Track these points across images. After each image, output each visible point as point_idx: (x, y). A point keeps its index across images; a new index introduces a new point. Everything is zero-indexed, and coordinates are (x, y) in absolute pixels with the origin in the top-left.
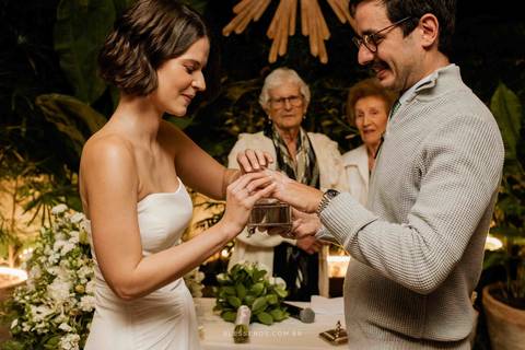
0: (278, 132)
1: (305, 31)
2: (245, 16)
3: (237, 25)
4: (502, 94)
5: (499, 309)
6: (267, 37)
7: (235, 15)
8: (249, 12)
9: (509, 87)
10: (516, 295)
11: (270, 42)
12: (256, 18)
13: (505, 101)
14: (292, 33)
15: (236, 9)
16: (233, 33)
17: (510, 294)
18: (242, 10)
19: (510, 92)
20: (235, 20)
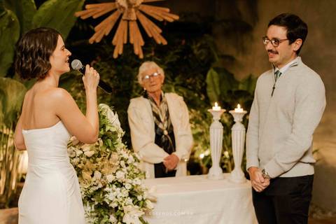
0: (150, 95)
1: (132, 41)
2: (101, 33)
3: (97, 37)
6: (112, 44)
7: (95, 32)
8: (103, 30)
11: (114, 47)
12: (107, 34)
14: (125, 42)
15: (96, 28)
16: (95, 42)
18: (99, 30)
20: (95, 35)
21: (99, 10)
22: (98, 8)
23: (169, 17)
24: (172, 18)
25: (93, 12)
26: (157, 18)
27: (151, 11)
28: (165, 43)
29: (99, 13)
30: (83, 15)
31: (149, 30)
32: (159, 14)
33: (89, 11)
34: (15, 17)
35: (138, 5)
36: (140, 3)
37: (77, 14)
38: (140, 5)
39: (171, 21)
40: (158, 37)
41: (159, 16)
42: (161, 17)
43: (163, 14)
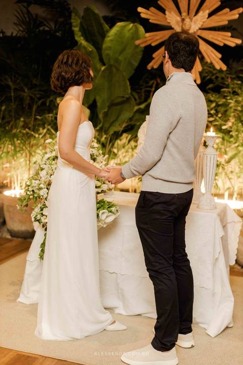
2: (158, 59)
3: (155, 63)
7: (153, 59)
8: (160, 57)
15: (154, 55)
16: (152, 68)
18: (157, 56)
20: (153, 61)
21: (158, 38)
22: (156, 35)
23: (230, 41)
24: (233, 42)
25: (152, 39)
26: (217, 42)
27: (211, 36)
28: (224, 68)
29: (157, 40)
30: (142, 43)
31: (207, 54)
32: (219, 39)
33: (148, 39)
34: (92, 47)
35: (195, 30)
36: (197, 28)
37: (137, 42)
38: (197, 30)
39: (233, 45)
40: (217, 62)
41: (219, 41)
42: (221, 42)
43: (223, 39)
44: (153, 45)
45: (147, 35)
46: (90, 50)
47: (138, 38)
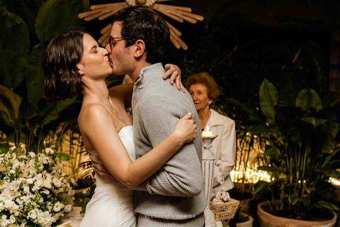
4: (266, 85)
5: (266, 216)
9: (270, 81)
10: (277, 208)
13: (268, 90)
15: (102, 32)
17: (274, 208)
19: (270, 84)
21: (107, 11)
23: (190, 17)
24: (194, 19)
25: (99, 12)
26: (176, 18)
28: (185, 47)
30: (87, 17)
32: (178, 15)
34: (21, 19)
35: (151, 4)
36: (154, 2)
37: (81, 16)
38: (153, 4)
39: (194, 22)
40: (177, 41)
41: (178, 17)
42: (181, 18)
43: (184, 15)
44: (100, 19)
45: (93, 7)
46: (19, 22)
47: (82, 11)
